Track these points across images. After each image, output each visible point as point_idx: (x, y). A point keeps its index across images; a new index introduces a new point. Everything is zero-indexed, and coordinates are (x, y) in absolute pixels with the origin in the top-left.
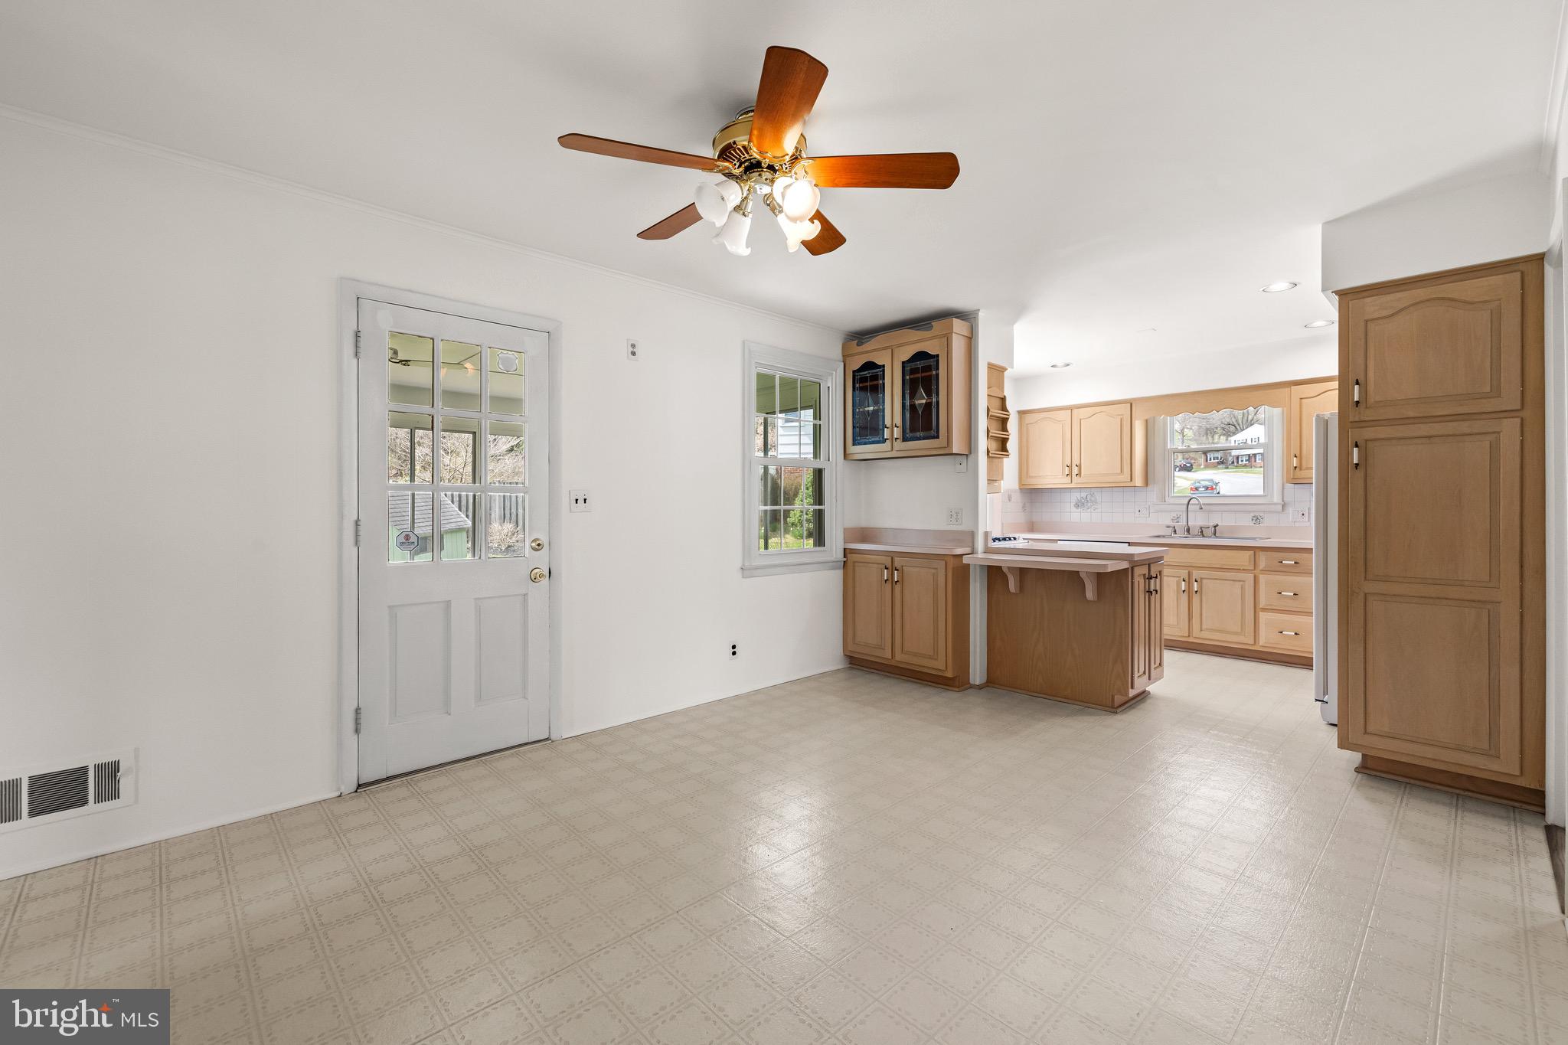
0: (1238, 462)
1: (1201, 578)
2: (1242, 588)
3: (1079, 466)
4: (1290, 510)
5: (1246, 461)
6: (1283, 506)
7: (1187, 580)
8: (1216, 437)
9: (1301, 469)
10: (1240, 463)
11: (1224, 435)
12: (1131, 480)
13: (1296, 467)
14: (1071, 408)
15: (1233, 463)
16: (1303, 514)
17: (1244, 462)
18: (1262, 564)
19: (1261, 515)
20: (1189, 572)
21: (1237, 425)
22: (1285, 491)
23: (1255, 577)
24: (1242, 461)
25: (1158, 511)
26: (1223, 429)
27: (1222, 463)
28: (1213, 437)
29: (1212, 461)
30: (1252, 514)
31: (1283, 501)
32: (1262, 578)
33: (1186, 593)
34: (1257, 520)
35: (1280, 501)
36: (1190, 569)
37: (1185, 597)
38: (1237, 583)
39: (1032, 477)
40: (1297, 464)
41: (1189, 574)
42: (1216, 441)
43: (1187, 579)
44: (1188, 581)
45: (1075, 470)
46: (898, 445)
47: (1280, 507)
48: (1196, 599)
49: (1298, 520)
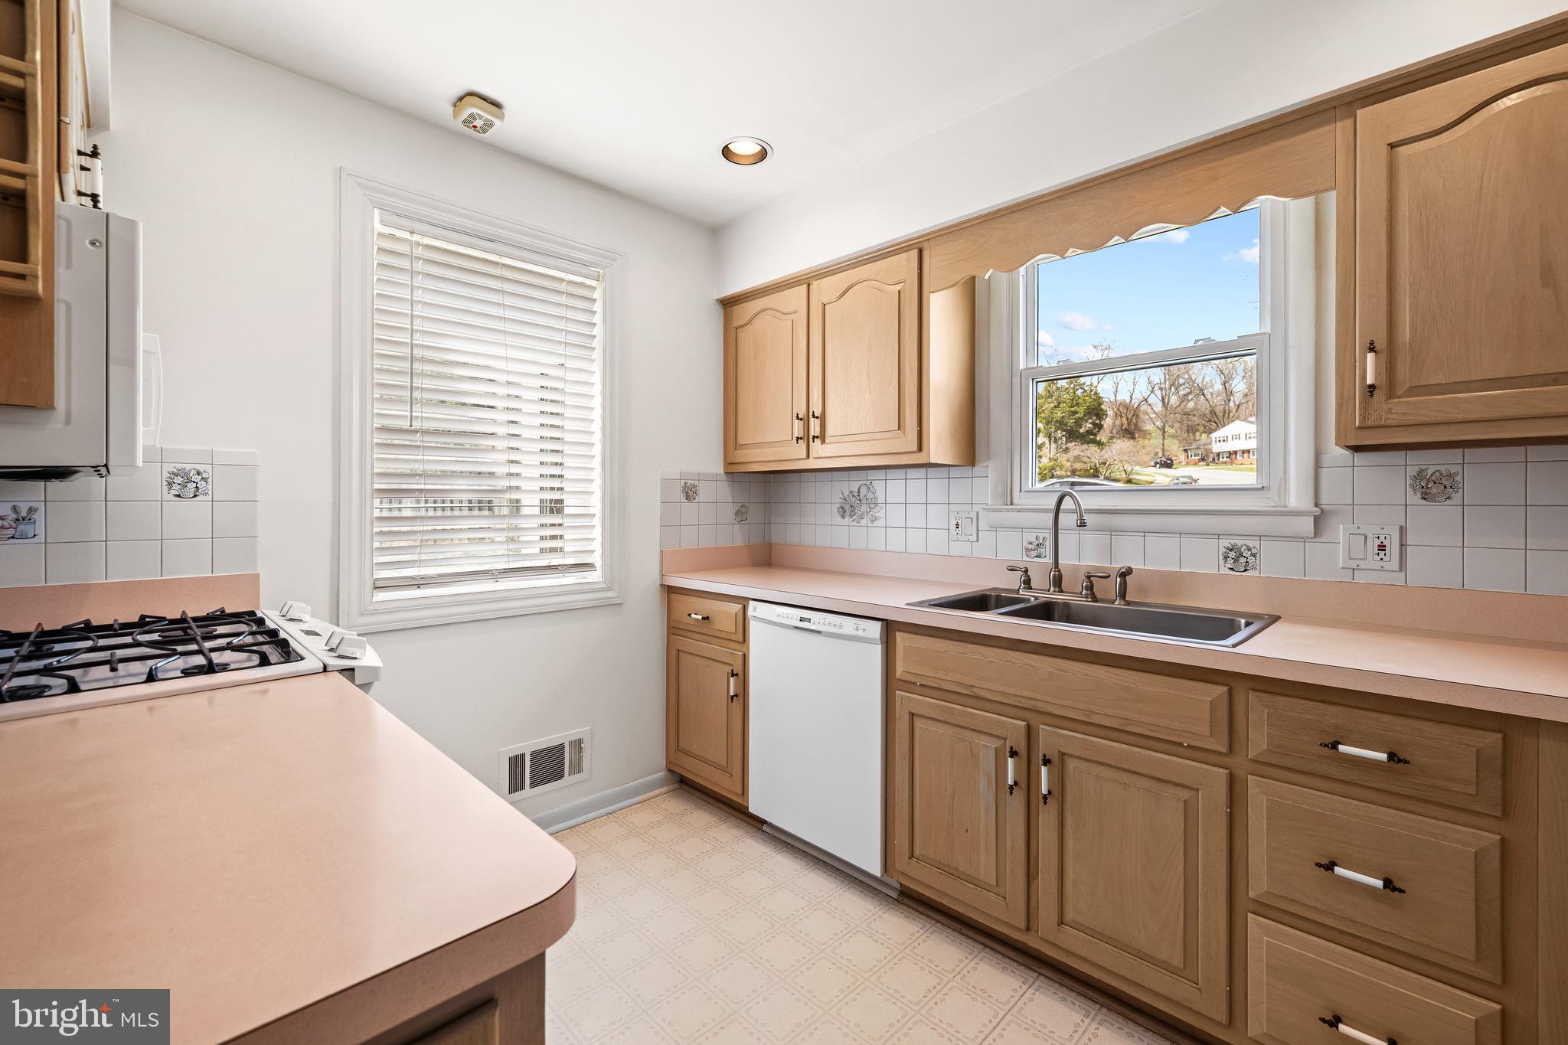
0: (1219, 459)
1: (1063, 755)
2: (1189, 812)
3: (823, 419)
4: (1340, 532)
5: (1227, 457)
6: (1317, 520)
7: (1023, 751)
8: (1198, 434)
9: (1391, 395)
10: (1221, 460)
11: (1205, 432)
12: (920, 449)
13: (1372, 388)
14: (806, 280)
15: (1214, 459)
16: (1382, 548)
17: (1225, 459)
18: (1258, 741)
19: (1251, 544)
20: (1029, 727)
21: (1217, 422)
22: (1324, 472)
23: (1232, 780)
24: (1223, 458)
25: (994, 528)
26: (1205, 426)
27: (1203, 459)
28: (1194, 433)
29: (1193, 457)
30: (1225, 542)
31: (1317, 505)
32: (1259, 793)
33: (1019, 795)
34: (1238, 558)
35: (1307, 504)
36: (1033, 718)
37: (1015, 805)
38: (1171, 790)
39: (746, 446)
40: (1377, 373)
41: (1030, 731)
42: (1198, 438)
43: (1022, 749)
44: (1027, 753)
45: (815, 427)
47: (1307, 525)
48: (1046, 819)
49: (1363, 564)
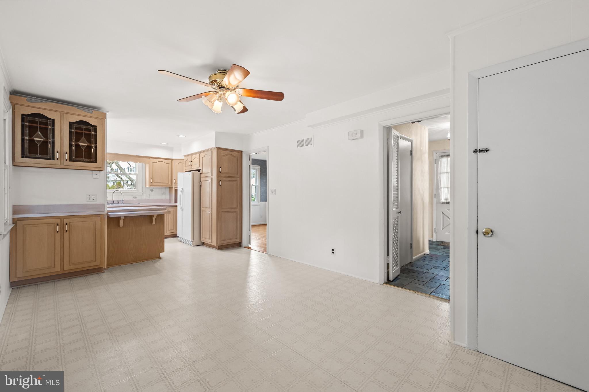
13: (152, 182)
19: (136, 196)
30: (133, 196)
46: (69, 163)
